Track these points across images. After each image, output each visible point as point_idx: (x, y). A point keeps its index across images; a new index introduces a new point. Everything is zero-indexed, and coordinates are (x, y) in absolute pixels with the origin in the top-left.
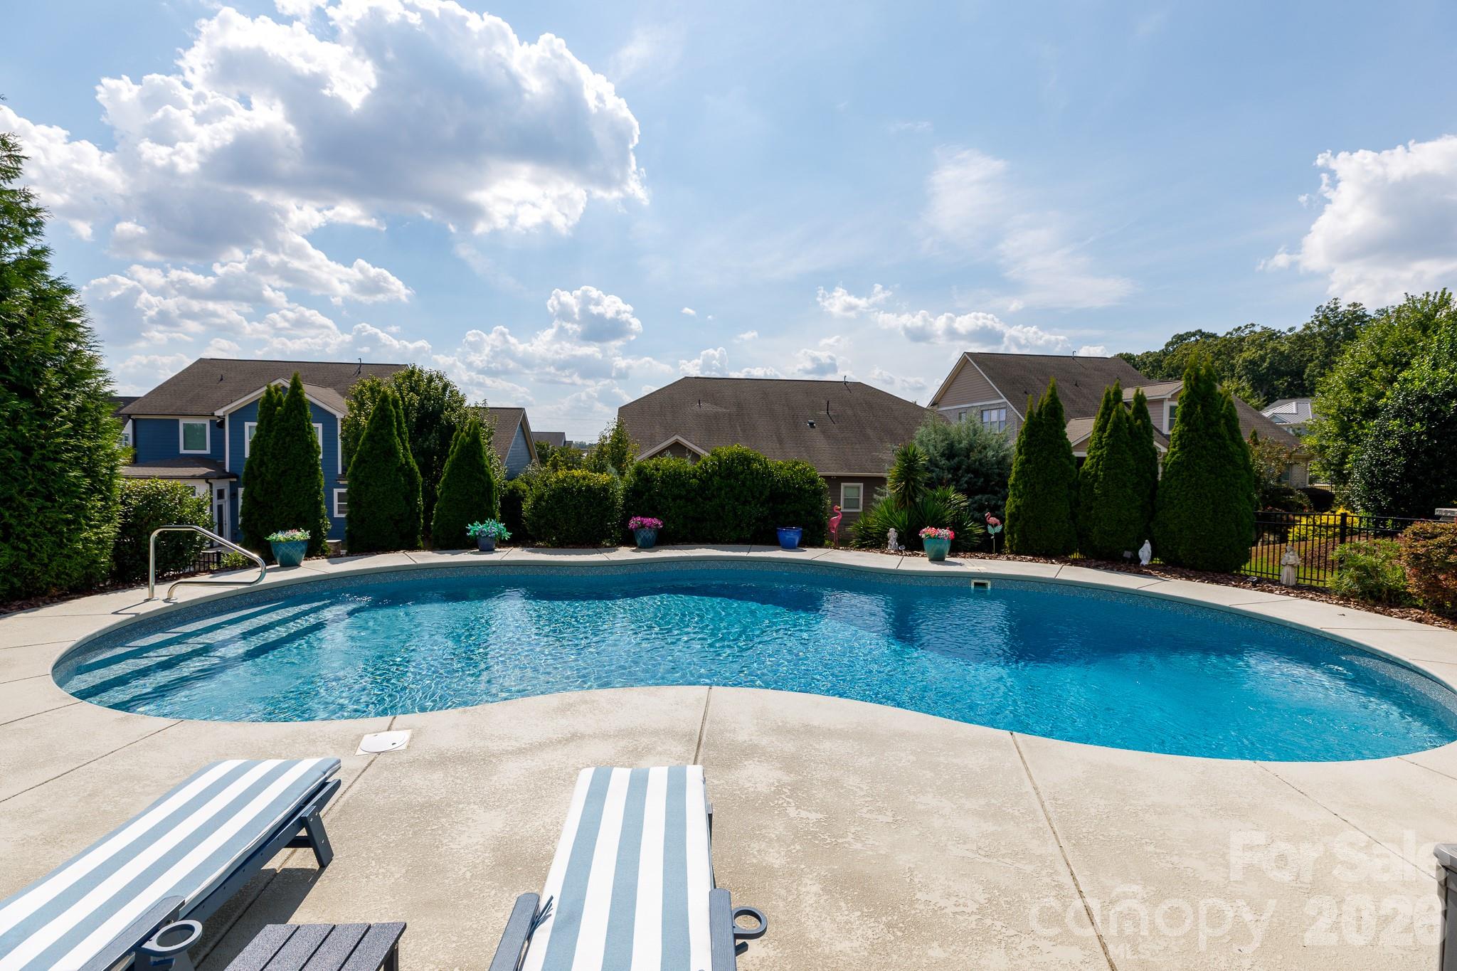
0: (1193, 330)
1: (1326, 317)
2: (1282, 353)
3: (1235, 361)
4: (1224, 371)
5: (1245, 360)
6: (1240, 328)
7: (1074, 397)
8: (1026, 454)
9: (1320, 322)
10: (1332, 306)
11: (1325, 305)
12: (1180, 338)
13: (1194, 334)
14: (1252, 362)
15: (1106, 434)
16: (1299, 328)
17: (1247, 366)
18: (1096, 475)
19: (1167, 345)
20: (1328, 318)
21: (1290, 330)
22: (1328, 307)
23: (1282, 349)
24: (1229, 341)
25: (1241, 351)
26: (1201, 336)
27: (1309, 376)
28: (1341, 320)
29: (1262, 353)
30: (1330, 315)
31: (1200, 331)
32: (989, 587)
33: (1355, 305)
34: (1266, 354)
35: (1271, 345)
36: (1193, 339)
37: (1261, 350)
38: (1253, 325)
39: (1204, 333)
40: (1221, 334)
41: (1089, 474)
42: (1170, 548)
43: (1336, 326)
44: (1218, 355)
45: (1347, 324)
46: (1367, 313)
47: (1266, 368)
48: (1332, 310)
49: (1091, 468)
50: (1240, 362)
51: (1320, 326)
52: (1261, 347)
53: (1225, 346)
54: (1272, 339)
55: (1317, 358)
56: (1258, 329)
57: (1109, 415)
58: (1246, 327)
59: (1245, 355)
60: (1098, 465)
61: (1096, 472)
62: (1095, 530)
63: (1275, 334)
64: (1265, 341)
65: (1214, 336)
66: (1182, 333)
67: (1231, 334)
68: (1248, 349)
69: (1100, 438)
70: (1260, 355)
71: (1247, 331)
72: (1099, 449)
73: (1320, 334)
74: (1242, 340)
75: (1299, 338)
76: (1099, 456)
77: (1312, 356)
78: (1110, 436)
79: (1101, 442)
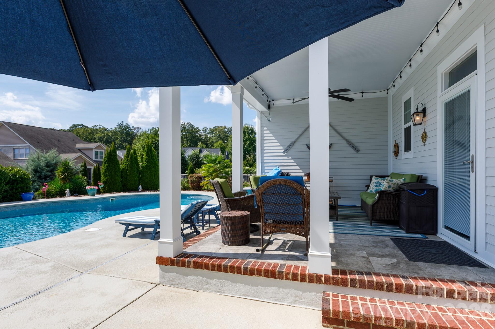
0: (80, 124)
1: (120, 126)
2: (109, 136)
3: (95, 137)
4: (92, 139)
5: (98, 137)
6: (96, 125)
7: (59, 146)
8: (107, 164)
9: (119, 128)
10: (122, 123)
11: (120, 123)
12: (75, 126)
13: (80, 125)
14: (101, 137)
15: (129, 158)
16: (113, 129)
17: (99, 139)
18: (127, 169)
19: (70, 128)
20: (121, 127)
21: (111, 129)
22: (121, 123)
23: (109, 134)
24: (93, 129)
25: (97, 133)
26: (82, 126)
27: (117, 143)
28: (124, 128)
29: (104, 135)
30: (121, 126)
31: (82, 124)
32: (115, 200)
33: (127, 124)
34: (105, 135)
35: (106, 132)
36: (80, 127)
37: (103, 134)
38: (100, 125)
39: (83, 125)
40: (90, 126)
41: (125, 169)
42: (146, 186)
43: (123, 130)
44: (90, 134)
45: (125, 129)
46: (130, 127)
47: (105, 140)
48: (122, 125)
49: (125, 167)
50: (97, 137)
51: (119, 129)
52: (103, 133)
53: (91, 131)
54: (105, 131)
55: (119, 138)
56: (101, 127)
57: (129, 153)
58: (98, 125)
59: (98, 135)
60: (127, 167)
61: (127, 168)
62: (128, 184)
63: (106, 129)
64: (103, 131)
65: (87, 127)
66: (76, 124)
67: (93, 127)
68: (99, 133)
69: (127, 159)
70: (103, 136)
71: (98, 127)
72: (127, 162)
73: (119, 131)
74: (97, 130)
75: (114, 132)
76: (128, 164)
77: (117, 137)
78: (130, 159)
79: (128, 161)
